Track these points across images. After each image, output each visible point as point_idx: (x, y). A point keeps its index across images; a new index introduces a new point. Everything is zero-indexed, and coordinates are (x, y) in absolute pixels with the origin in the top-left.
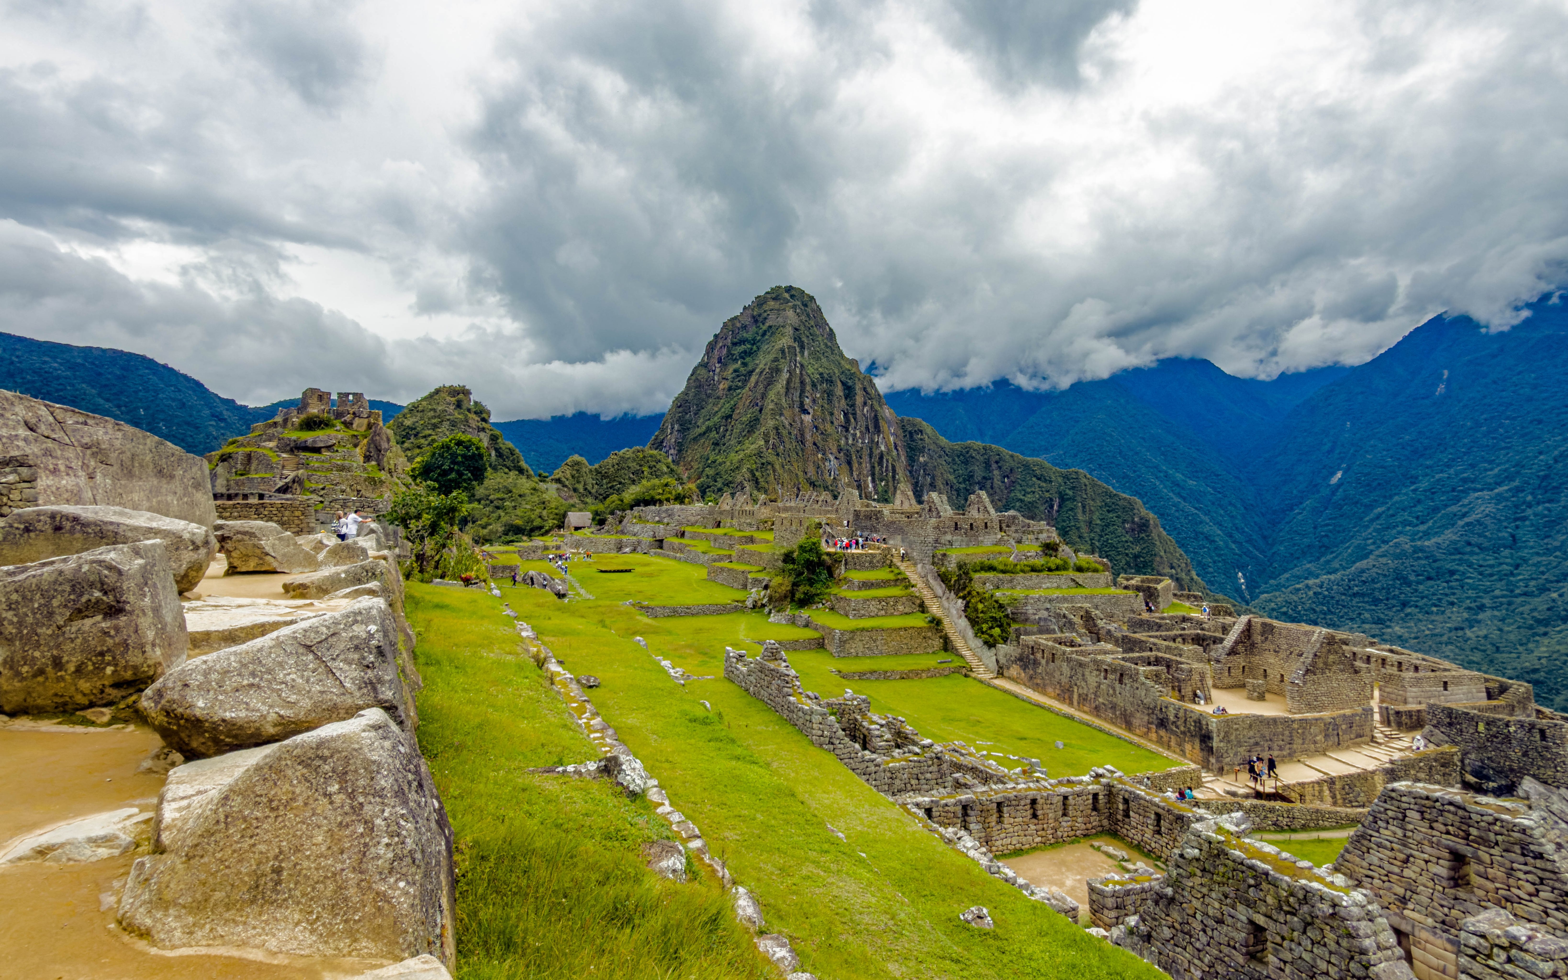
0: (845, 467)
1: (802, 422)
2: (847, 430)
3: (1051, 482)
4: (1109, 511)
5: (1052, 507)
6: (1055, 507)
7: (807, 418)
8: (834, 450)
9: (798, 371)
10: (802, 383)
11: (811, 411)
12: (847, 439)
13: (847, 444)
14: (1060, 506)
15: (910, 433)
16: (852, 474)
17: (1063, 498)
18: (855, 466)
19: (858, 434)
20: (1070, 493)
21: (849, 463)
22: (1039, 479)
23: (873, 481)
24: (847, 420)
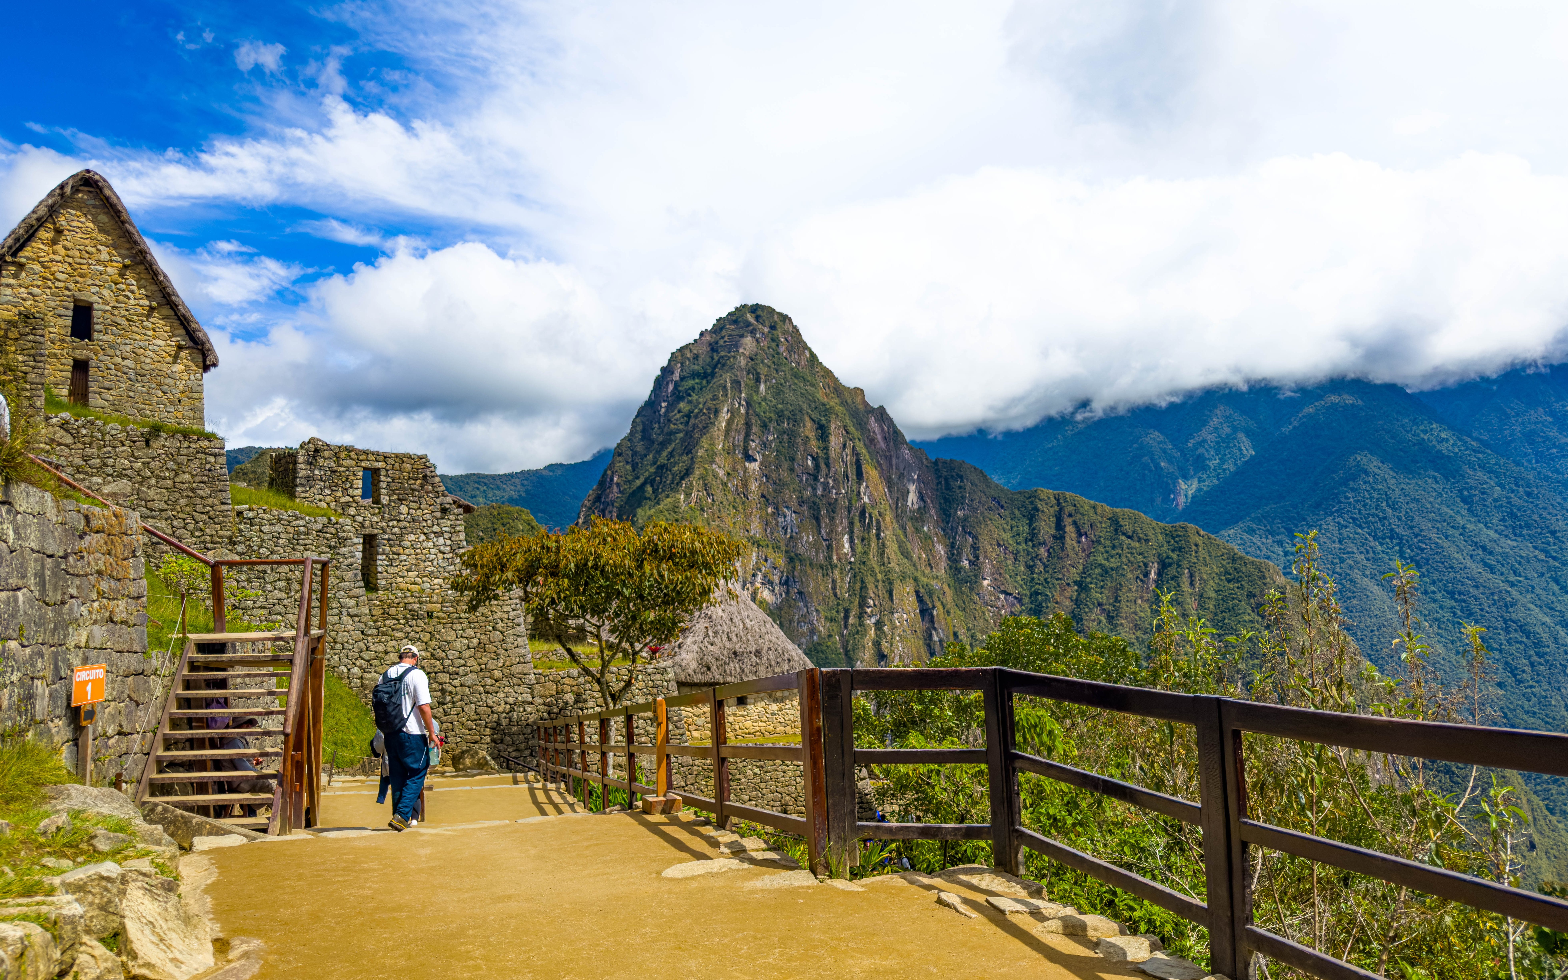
0: (809, 523)
1: (745, 470)
2: (816, 479)
3: (1147, 541)
4: (1229, 581)
5: (1146, 575)
6: (1153, 575)
7: (754, 466)
8: (794, 504)
9: (743, 410)
10: (748, 425)
11: (757, 457)
12: (814, 489)
13: (814, 494)
14: (1159, 574)
15: (946, 479)
16: (820, 532)
17: (1164, 565)
18: (825, 522)
19: (831, 483)
20: (1174, 556)
21: (817, 519)
22: (1129, 537)
23: (851, 541)
24: (817, 467)
